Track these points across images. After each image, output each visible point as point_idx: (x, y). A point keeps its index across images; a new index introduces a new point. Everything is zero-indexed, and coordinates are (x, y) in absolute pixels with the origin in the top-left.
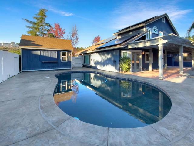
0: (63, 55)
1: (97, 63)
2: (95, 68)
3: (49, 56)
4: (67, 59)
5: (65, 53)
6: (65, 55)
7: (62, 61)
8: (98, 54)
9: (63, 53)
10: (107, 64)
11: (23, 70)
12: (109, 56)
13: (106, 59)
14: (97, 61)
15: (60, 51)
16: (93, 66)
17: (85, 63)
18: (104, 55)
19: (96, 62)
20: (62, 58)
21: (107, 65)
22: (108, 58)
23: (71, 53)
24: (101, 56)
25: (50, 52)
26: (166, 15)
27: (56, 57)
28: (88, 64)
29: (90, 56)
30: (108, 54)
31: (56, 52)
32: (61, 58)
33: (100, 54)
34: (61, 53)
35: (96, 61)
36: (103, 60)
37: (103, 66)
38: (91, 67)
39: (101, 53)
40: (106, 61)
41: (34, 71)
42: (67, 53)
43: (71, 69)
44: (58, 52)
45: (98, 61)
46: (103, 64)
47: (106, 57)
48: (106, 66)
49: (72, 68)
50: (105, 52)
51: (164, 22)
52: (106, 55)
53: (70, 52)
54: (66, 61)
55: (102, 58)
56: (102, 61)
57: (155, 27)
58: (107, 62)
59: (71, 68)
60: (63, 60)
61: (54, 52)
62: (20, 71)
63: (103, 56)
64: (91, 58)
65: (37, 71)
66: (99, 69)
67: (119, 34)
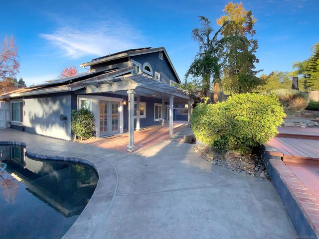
1: (35, 120)
2: (32, 131)
8: (36, 99)
10: (53, 123)
12: (56, 107)
13: (51, 111)
14: (35, 115)
16: (28, 128)
17: (13, 120)
18: (47, 103)
19: (34, 118)
21: (52, 125)
22: (53, 111)
24: (42, 106)
26: (164, 50)
28: (19, 122)
29: (22, 104)
30: (54, 102)
33: (40, 101)
35: (33, 114)
36: (46, 114)
37: (45, 127)
38: (23, 129)
39: (41, 99)
40: (51, 116)
45: (37, 116)
46: (46, 122)
47: (50, 108)
48: (52, 127)
50: (49, 98)
51: (162, 59)
52: (50, 103)
55: (44, 111)
56: (45, 117)
57: (147, 63)
58: (53, 119)
63: (45, 106)
64: (25, 108)
66: (38, 134)
67: (93, 67)
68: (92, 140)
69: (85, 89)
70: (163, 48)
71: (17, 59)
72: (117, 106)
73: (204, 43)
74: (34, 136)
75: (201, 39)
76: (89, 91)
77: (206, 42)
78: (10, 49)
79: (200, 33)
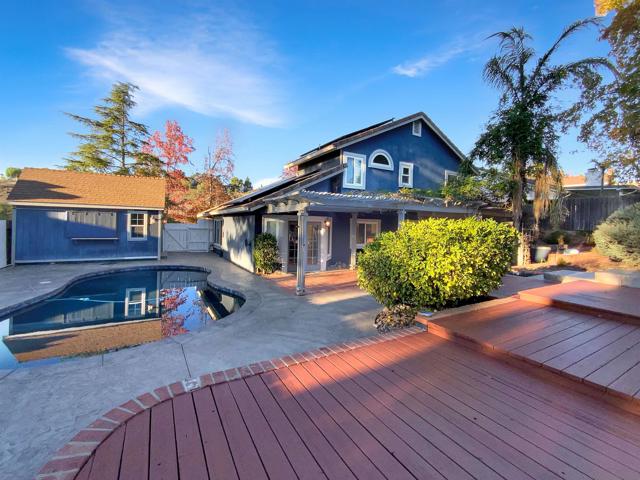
0: (133, 222)
1: (230, 243)
2: (228, 256)
3: (94, 223)
4: (145, 233)
5: (141, 216)
6: (141, 223)
7: (130, 238)
9: (134, 216)
11: (16, 259)
13: (241, 233)
15: (126, 211)
16: (225, 252)
17: (215, 242)
18: (239, 222)
20: (133, 228)
21: (242, 251)
23: (160, 216)
24: (236, 225)
25: (95, 214)
26: (422, 117)
27: (114, 226)
28: (219, 245)
29: (222, 222)
30: (244, 222)
31: (115, 214)
32: (129, 230)
33: (234, 221)
34: (129, 216)
36: (238, 235)
38: (221, 253)
39: (236, 218)
40: (241, 238)
41: (48, 263)
42: (146, 216)
43: (156, 259)
44: (121, 214)
45: (232, 237)
47: (241, 228)
49: (162, 258)
51: (419, 135)
52: (241, 224)
53: (156, 212)
54: (141, 235)
55: (237, 231)
56: (237, 239)
58: (242, 243)
59: (158, 257)
60: (134, 235)
61: (108, 215)
62: (9, 262)
65: (57, 263)
66: (234, 264)
67: (301, 166)
68: (277, 274)
69: (266, 208)
70: (421, 114)
71: (232, 158)
72: (318, 228)
73: (512, 85)
74: (227, 264)
75: (507, 79)
76: (271, 209)
77: (516, 84)
78: (224, 145)
79: (503, 67)
